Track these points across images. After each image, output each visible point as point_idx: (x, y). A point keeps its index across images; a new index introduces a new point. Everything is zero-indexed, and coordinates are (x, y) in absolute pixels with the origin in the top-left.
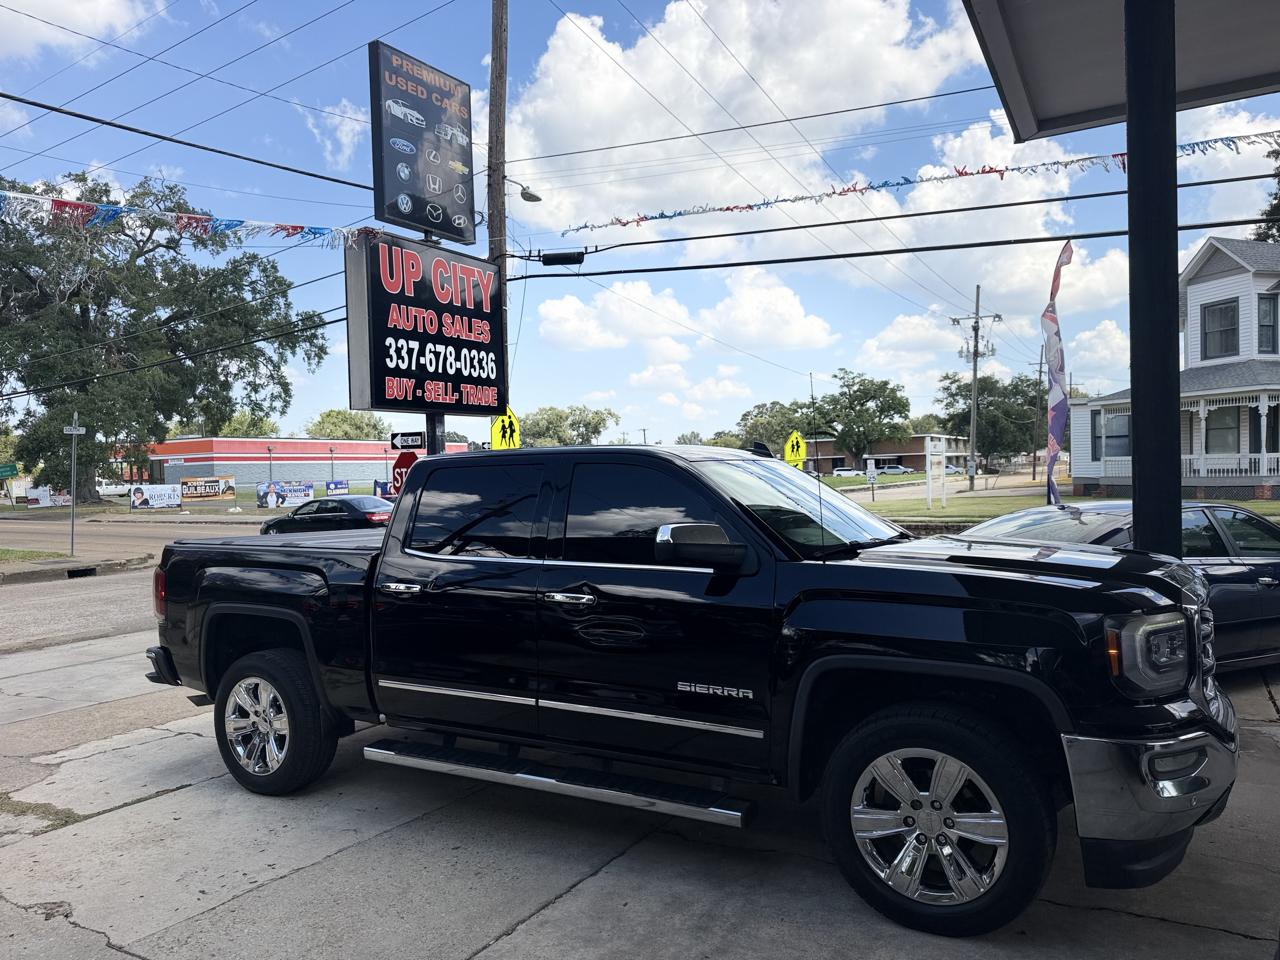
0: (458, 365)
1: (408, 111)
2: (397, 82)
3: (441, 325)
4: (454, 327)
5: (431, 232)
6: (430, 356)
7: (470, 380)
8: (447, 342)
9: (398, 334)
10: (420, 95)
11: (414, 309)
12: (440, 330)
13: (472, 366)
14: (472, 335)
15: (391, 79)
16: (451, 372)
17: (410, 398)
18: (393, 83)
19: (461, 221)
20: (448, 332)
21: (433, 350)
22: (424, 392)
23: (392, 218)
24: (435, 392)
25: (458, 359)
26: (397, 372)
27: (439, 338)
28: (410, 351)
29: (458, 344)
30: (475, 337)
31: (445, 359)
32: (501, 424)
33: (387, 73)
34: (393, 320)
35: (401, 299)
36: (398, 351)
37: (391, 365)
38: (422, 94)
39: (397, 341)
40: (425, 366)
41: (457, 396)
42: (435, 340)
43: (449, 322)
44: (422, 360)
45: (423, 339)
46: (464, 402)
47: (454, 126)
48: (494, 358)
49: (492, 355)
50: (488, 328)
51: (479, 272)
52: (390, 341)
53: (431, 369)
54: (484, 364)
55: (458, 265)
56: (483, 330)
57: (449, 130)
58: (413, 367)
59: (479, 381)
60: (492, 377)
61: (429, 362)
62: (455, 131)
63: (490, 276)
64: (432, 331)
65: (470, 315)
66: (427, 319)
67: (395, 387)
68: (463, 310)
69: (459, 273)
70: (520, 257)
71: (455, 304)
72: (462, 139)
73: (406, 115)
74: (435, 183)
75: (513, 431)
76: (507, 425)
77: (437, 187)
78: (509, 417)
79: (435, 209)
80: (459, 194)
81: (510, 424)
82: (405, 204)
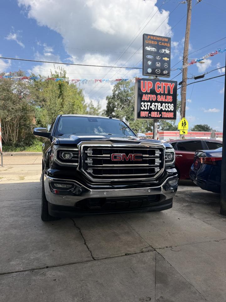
0: (161, 108)
1: (151, 48)
2: (149, 42)
3: (157, 98)
4: (160, 98)
5: (157, 76)
7: (165, 111)
8: (158, 102)
9: (144, 101)
10: (155, 44)
11: (149, 95)
12: (157, 99)
13: (166, 107)
14: (166, 100)
15: (147, 42)
16: (159, 109)
17: (147, 116)
19: (166, 72)
20: (158, 100)
21: (154, 104)
22: (151, 114)
23: (146, 74)
24: (154, 114)
25: (161, 106)
26: (144, 110)
27: (156, 101)
28: (148, 105)
29: (162, 103)
30: (164, 100)
31: (158, 106)
32: (182, 122)
33: (146, 41)
34: (143, 98)
35: (146, 93)
36: (144, 105)
37: (142, 109)
38: (156, 43)
39: (144, 103)
40: (152, 108)
41: (160, 115)
42: (155, 102)
43: (160, 97)
44: (151, 107)
45: (151, 102)
46: (163, 117)
47: (165, 49)
48: (173, 105)
49: (172, 105)
50: (172, 98)
51: (170, 84)
52: (142, 103)
53: (153, 109)
54: (170, 107)
55: (164, 83)
56: (170, 98)
57: (163, 50)
58: (148, 109)
59: (168, 111)
60: (172, 110)
61: (153, 107)
62: (165, 50)
63: (173, 85)
64: (154, 100)
65: (166, 95)
66: (153, 97)
67: (143, 114)
68: (164, 94)
69: (164, 85)
70: (190, 79)
71: (161, 93)
72: (167, 52)
73: (151, 49)
74: (158, 64)
75: (185, 124)
76: (184, 123)
77: (159, 65)
78: (185, 121)
79: (158, 70)
80: (166, 65)
81: (185, 122)
82: (150, 70)
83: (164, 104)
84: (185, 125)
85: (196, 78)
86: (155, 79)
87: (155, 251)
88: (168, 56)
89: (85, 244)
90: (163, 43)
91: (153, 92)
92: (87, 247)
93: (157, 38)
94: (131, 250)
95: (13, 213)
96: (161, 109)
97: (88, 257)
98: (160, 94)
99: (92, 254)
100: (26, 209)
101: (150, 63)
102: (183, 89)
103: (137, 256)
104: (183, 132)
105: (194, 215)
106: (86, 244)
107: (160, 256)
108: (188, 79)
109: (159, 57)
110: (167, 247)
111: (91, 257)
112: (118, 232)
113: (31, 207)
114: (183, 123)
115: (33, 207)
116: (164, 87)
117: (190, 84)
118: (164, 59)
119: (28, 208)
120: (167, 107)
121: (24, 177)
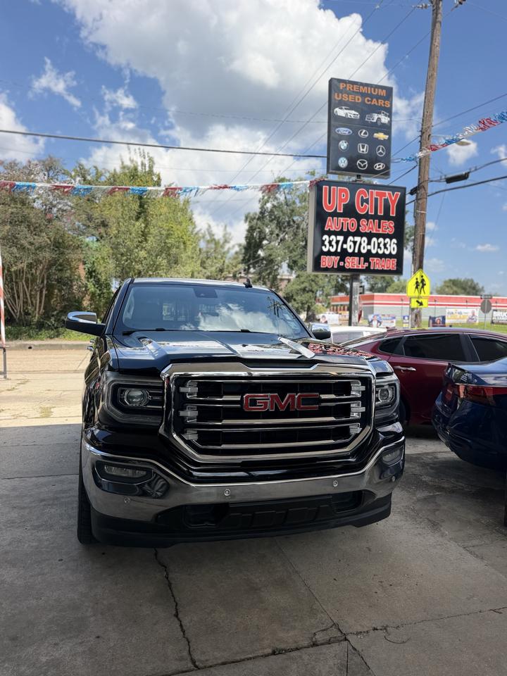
0: (369, 247)
1: (347, 111)
2: (342, 97)
3: (359, 226)
4: (366, 226)
5: (360, 176)
6: (349, 243)
7: (377, 255)
8: (362, 235)
9: (330, 233)
10: (357, 101)
11: (342, 219)
12: (358, 229)
13: (379, 247)
14: (381, 230)
15: (338, 97)
16: (364, 251)
17: (336, 267)
18: (340, 98)
19: (381, 166)
20: (362, 229)
21: (352, 240)
22: (345, 263)
23: (334, 171)
24: (351, 263)
25: (369, 243)
26: (329, 253)
27: (358, 233)
28: (337, 242)
29: (370, 236)
30: (376, 230)
31: (360, 244)
32: (415, 281)
33: (336, 94)
34: (328, 226)
35: (335, 214)
36: (330, 242)
37: (325, 249)
38: (358, 99)
39: (329, 237)
40: (346, 249)
41: (366, 264)
42: (354, 235)
43: (365, 224)
44: (345, 246)
45: (346, 235)
46: (372, 268)
47: (379, 113)
48: (396, 242)
49: (394, 241)
50: (392, 225)
51: (389, 194)
52: (325, 237)
53: (350, 251)
54: (388, 246)
55: (375, 191)
56: (389, 226)
57: (376, 116)
58: (339, 250)
59: (384, 256)
60: (394, 253)
61: (349, 246)
62: (380, 116)
63: (397, 195)
64: (353, 230)
65: (380, 218)
66: (350, 224)
67: (327, 262)
68: (375, 217)
69: (375, 196)
70: (436, 181)
71: (370, 213)
72: (385, 120)
73: (347, 114)
74: (363, 148)
75: (424, 285)
76: (419, 281)
77: (365, 150)
78: (422, 276)
79: (363, 162)
80: (381, 151)
81: (423, 281)
82: (343, 162)
83: (374, 239)
84: (423, 287)
85: (449, 180)
86: (356, 181)
87: (346, 643)
88: (386, 129)
89: (176, 615)
90: (375, 100)
91: (350, 211)
92: (181, 626)
93: (361, 87)
94: (288, 637)
95: (14, 515)
96: (369, 251)
97: (181, 659)
98: (367, 217)
99: (191, 649)
100: (45, 505)
101: (345, 145)
102: (419, 205)
103: (301, 657)
104: (418, 302)
105: (442, 529)
106: (180, 616)
107: (357, 659)
108: (432, 181)
109: (364, 131)
110: (375, 629)
111: (189, 659)
112: (257, 580)
113: (57, 498)
114: (417, 282)
115: (63, 500)
116: (376, 199)
117: (436, 193)
118: (376, 135)
119: (51, 502)
120: (382, 245)
121: (52, 410)
